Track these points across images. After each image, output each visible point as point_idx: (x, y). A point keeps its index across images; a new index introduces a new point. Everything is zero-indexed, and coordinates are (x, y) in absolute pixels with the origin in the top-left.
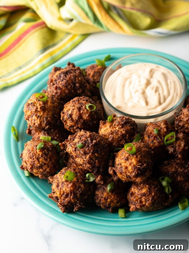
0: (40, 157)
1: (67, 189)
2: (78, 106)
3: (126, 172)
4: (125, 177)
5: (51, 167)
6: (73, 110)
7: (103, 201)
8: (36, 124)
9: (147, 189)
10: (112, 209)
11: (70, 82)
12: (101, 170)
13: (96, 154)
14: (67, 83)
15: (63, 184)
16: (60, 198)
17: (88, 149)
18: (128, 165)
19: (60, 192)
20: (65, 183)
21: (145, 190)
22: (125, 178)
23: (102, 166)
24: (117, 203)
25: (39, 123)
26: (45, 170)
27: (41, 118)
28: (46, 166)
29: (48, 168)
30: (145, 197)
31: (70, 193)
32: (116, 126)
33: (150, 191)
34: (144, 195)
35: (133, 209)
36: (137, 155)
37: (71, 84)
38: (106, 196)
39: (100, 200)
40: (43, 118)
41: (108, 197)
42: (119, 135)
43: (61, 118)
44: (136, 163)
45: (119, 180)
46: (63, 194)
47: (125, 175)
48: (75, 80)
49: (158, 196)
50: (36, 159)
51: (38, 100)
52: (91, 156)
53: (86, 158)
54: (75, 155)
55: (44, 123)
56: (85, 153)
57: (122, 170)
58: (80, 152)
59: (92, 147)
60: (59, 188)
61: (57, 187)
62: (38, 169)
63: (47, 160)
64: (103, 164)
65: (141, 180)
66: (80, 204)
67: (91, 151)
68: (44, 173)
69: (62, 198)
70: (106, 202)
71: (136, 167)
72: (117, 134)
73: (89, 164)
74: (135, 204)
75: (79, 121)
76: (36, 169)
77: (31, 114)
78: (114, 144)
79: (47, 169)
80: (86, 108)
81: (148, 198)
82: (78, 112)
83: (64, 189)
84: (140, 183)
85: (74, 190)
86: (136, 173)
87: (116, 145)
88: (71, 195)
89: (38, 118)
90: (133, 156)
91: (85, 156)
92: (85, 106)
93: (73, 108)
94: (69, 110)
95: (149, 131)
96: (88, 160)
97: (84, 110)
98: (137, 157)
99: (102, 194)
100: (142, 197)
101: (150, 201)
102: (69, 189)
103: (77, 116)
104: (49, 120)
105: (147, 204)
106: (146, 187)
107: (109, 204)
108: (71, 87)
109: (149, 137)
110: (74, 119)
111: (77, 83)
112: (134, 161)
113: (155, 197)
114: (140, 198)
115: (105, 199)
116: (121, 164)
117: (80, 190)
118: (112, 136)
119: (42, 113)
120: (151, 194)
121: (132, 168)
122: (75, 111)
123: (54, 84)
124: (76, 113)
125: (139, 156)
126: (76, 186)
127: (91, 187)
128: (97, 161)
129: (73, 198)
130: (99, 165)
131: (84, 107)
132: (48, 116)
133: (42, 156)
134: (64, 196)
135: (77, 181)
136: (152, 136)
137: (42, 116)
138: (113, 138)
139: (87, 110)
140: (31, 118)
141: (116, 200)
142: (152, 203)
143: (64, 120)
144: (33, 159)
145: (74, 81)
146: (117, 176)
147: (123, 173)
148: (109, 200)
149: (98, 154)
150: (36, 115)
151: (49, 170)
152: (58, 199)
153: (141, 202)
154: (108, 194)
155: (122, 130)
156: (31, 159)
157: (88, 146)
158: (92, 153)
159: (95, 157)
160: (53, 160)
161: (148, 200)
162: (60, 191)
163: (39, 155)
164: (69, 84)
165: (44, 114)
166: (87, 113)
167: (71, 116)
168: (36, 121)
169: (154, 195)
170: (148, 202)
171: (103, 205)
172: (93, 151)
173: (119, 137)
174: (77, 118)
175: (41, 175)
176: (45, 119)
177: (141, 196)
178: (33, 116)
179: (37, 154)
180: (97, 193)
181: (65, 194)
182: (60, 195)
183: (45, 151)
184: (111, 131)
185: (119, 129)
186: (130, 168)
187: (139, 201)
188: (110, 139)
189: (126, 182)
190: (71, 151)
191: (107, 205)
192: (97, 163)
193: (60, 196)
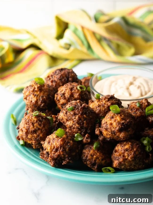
0: (35, 122)
1: (57, 144)
2: (70, 87)
3: (111, 128)
4: (110, 133)
5: (44, 133)
6: (66, 90)
7: (89, 157)
8: (33, 101)
9: (130, 146)
10: (97, 166)
11: (64, 76)
12: (88, 131)
13: (84, 116)
14: (62, 76)
15: (54, 140)
16: (51, 153)
17: (78, 111)
18: (113, 122)
19: (51, 147)
20: (56, 139)
21: (128, 146)
22: (110, 135)
23: (89, 128)
24: (102, 160)
25: (35, 100)
26: (38, 136)
27: (37, 96)
28: (39, 131)
29: (42, 133)
30: (127, 152)
31: (60, 147)
32: (103, 100)
33: (132, 147)
34: (127, 150)
35: (116, 164)
36: (121, 114)
37: (65, 78)
38: (92, 153)
39: (87, 156)
40: (39, 97)
41: (94, 154)
42: (106, 108)
43: (55, 98)
44: (120, 120)
45: (105, 139)
46: (54, 148)
47: (110, 131)
48: (69, 75)
49: (139, 152)
50: (31, 124)
51: (36, 83)
52: (80, 116)
53: (75, 118)
54: (66, 118)
55: (40, 101)
56: (75, 114)
57: (107, 126)
58: (70, 114)
59: (82, 109)
60: (50, 144)
61: (48, 143)
62: (32, 134)
63: (41, 126)
64: (90, 126)
65: (124, 134)
66: (68, 159)
67: (81, 112)
68: (37, 139)
69: (53, 152)
70: (93, 158)
71: (120, 123)
72: (104, 107)
73: (78, 124)
74: (118, 159)
75: (70, 98)
76: (30, 134)
77: (29, 94)
78: (100, 115)
79: (40, 134)
80: (77, 89)
81: (130, 153)
82: (70, 92)
83: (54, 144)
84: (123, 138)
85: (64, 144)
86: (120, 127)
87: (102, 116)
88: (60, 149)
89: (35, 97)
90: (117, 115)
91: (75, 116)
92: (77, 87)
93: (66, 88)
94: (62, 90)
95: (132, 106)
96: (77, 120)
97: (75, 90)
98: (121, 116)
99: (89, 151)
100: (125, 153)
101: (132, 155)
102: (59, 143)
103: (69, 94)
104: (44, 99)
105: (129, 158)
106: (129, 144)
107: (95, 161)
108: (65, 80)
109: (132, 110)
110: (66, 97)
111: (71, 77)
112: (118, 118)
113: (137, 152)
114: (123, 153)
115: (91, 155)
116: (106, 123)
117: (69, 144)
118: (99, 108)
119: (39, 93)
120: (133, 149)
121: (116, 124)
122: (67, 91)
123: (50, 79)
124: (68, 92)
125: (123, 116)
126: (65, 141)
127: (79, 146)
128: (85, 122)
129: (62, 151)
130: (86, 126)
131: (75, 88)
132: (44, 95)
133: (36, 122)
134: (54, 150)
135: (66, 138)
136: (135, 109)
137: (38, 95)
138: (100, 110)
139: (78, 90)
140: (29, 97)
141: (101, 157)
142: (134, 157)
143: (58, 99)
144: (29, 124)
145: (67, 76)
146: (102, 135)
147: (108, 129)
148: (95, 157)
149: (86, 115)
150: (33, 94)
151: (42, 135)
152: (49, 154)
153: (124, 156)
154: (94, 151)
155: (108, 102)
156: (27, 124)
157: (78, 109)
158: (81, 114)
159: (84, 117)
160: (46, 127)
161: (131, 155)
162: (51, 145)
163: (34, 120)
164: (63, 78)
165: (40, 94)
166: (78, 93)
167: (64, 94)
168: (33, 99)
169: (136, 150)
170: (130, 156)
171: (90, 162)
172: (82, 112)
173: (105, 109)
174: (69, 96)
175: (35, 140)
176: (41, 97)
177: (124, 151)
178: (31, 95)
179: (33, 120)
180: (84, 151)
181: (55, 148)
182: (50, 149)
183: (39, 119)
184: (98, 105)
185: (106, 102)
186: (114, 124)
187: (122, 156)
188: (97, 111)
189: (110, 139)
190: (62, 117)
191: (93, 161)
192: (85, 124)
193: (50, 151)
